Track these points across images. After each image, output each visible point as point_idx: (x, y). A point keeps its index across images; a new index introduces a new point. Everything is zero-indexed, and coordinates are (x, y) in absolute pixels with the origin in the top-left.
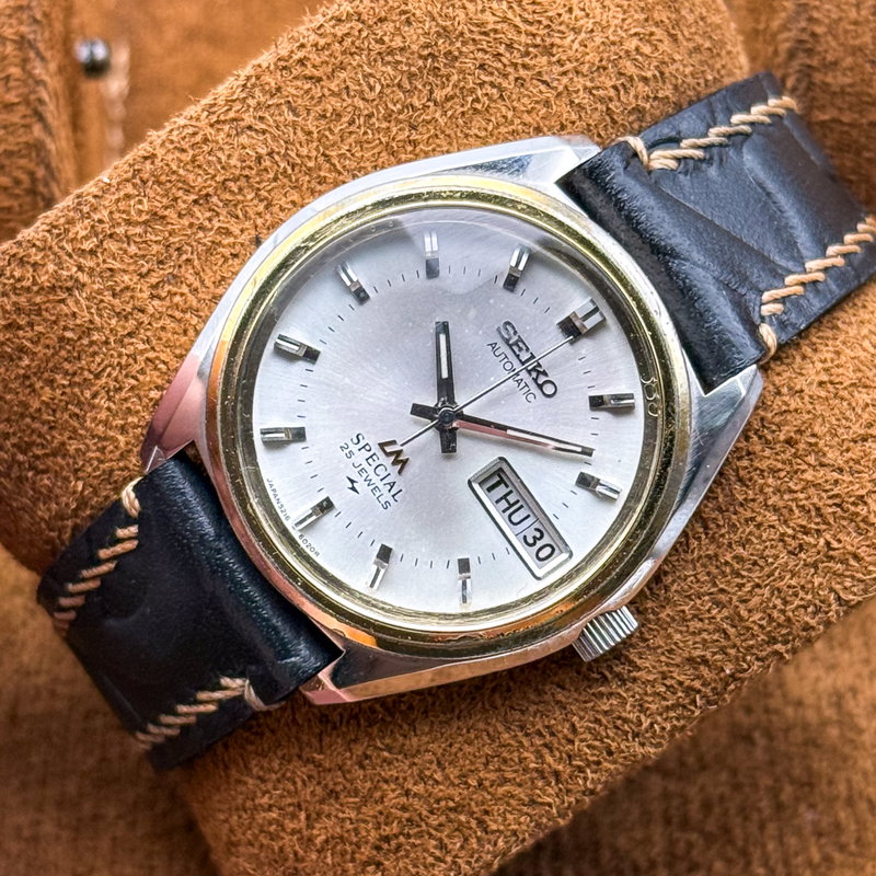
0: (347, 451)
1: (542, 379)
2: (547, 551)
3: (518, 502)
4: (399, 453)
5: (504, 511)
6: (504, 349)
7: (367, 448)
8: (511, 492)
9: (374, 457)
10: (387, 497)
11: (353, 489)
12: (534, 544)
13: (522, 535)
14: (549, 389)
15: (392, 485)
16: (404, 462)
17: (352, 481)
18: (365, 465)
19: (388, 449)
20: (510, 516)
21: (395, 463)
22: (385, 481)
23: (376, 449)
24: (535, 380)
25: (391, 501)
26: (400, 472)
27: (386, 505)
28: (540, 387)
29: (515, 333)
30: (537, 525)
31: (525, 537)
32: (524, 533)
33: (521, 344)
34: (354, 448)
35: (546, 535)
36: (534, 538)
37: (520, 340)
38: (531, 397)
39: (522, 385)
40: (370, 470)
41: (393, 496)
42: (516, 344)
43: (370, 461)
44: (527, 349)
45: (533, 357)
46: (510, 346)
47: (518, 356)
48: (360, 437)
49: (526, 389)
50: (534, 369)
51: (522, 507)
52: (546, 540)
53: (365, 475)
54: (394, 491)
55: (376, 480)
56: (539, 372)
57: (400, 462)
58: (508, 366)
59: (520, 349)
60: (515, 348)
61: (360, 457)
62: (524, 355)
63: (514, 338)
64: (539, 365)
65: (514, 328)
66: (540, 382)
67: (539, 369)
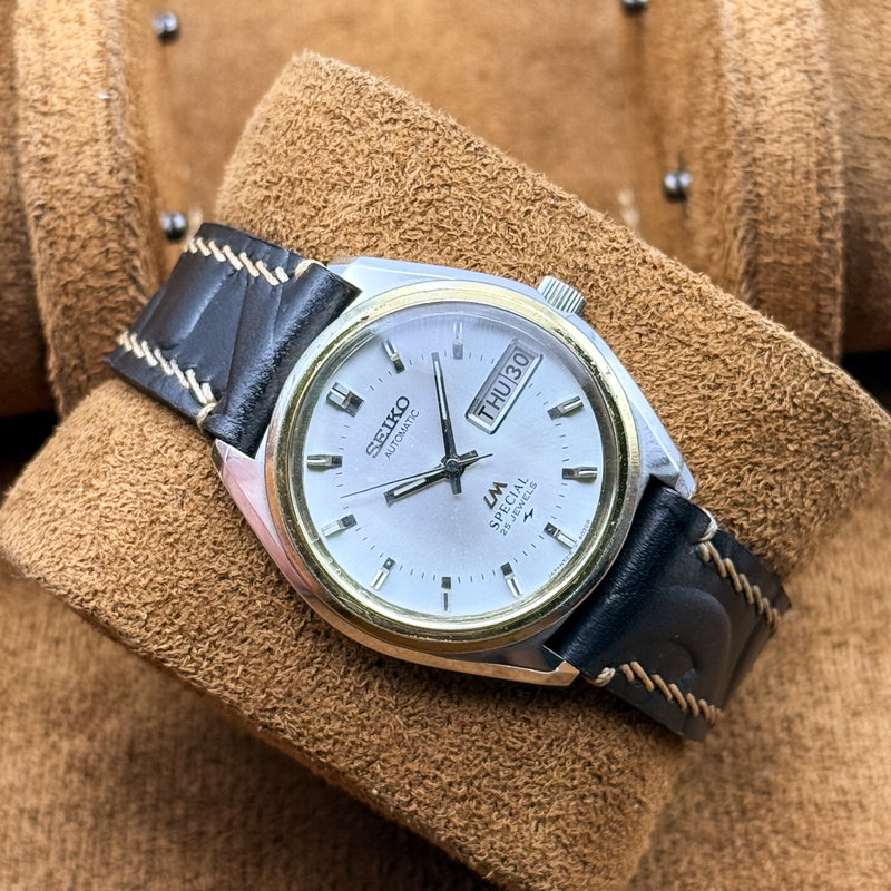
0: (506, 530)
1: (397, 411)
2: (518, 358)
3: (492, 394)
4: (492, 492)
5: (503, 400)
6: (387, 446)
7: (498, 516)
8: (487, 401)
9: (502, 508)
10: (527, 487)
11: (531, 514)
12: (518, 370)
13: (516, 381)
14: (403, 404)
15: (518, 487)
16: (498, 485)
17: (526, 517)
18: (510, 513)
19: (492, 501)
20: (505, 395)
21: (499, 492)
22: (516, 493)
23: (496, 509)
24: (400, 415)
25: (528, 484)
26: (505, 486)
27: (534, 485)
28: (404, 410)
29: (372, 443)
30: (503, 372)
31: (516, 378)
32: (513, 379)
33: (378, 437)
34: (502, 525)
35: (508, 365)
36: (514, 371)
37: (375, 438)
39: (408, 423)
40: (513, 507)
41: (525, 483)
42: (379, 440)
43: (506, 510)
44: (381, 430)
45: (384, 425)
46: (384, 443)
47: (388, 435)
48: (492, 524)
49: (410, 419)
50: (392, 420)
51: (495, 389)
52: (511, 362)
53: (518, 510)
54: (521, 484)
55: (518, 500)
56: (394, 415)
57: (497, 489)
58: (399, 438)
59: (383, 435)
60: (383, 439)
61: (506, 518)
62: (386, 431)
63: (376, 443)
64: (388, 418)
65: (369, 446)
66: (400, 412)
67: (391, 416)
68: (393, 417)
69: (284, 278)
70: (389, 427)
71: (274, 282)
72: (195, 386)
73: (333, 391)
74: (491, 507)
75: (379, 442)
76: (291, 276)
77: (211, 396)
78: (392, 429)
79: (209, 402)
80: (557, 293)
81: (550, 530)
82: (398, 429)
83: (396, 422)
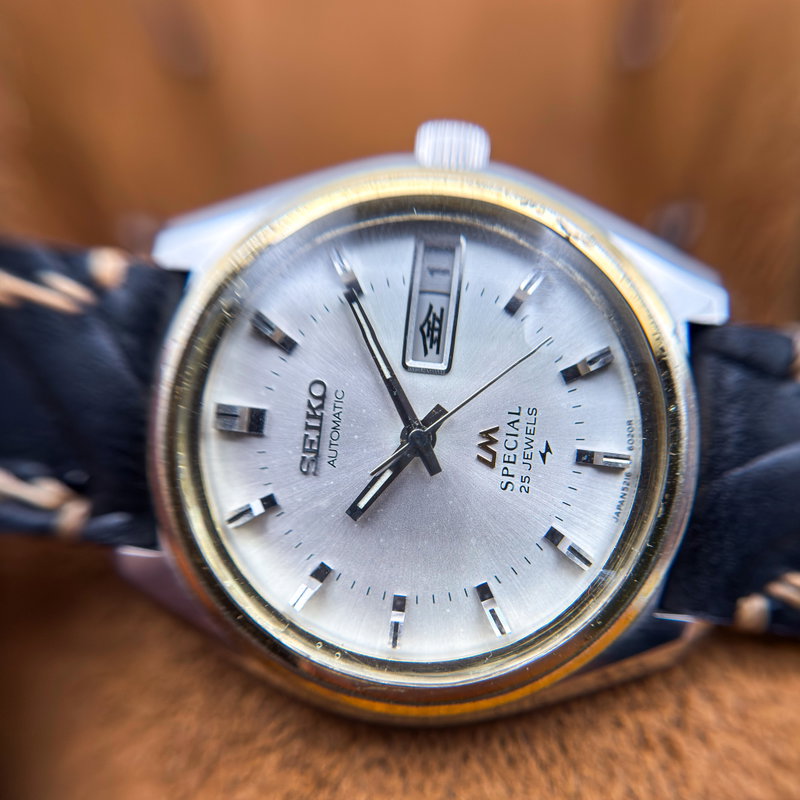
0: (525, 484)
1: (315, 404)
4: (483, 446)
6: (325, 453)
7: (505, 472)
9: (506, 459)
10: (524, 417)
11: (548, 449)
14: (318, 391)
15: (512, 424)
16: (485, 434)
17: (543, 456)
18: (520, 460)
19: (488, 458)
22: (515, 432)
23: (500, 465)
24: (321, 407)
25: (524, 411)
27: (533, 412)
28: (323, 398)
29: (304, 458)
33: (307, 447)
34: (517, 481)
37: (305, 451)
38: (340, 395)
39: (337, 410)
40: (518, 452)
41: (518, 414)
42: (310, 450)
43: (512, 459)
44: (306, 436)
45: (308, 427)
46: (317, 452)
47: (319, 437)
48: (504, 486)
49: (338, 405)
53: (528, 452)
54: (516, 417)
55: (522, 440)
56: (313, 409)
58: (335, 435)
59: (312, 442)
60: (315, 448)
61: (517, 469)
63: (309, 456)
64: (309, 416)
65: (302, 463)
66: (320, 402)
67: (311, 413)
68: (314, 414)
70: (314, 428)
74: (491, 465)
75: (312, 451)
78: (319, 429)
81: (584, 458)
82: (328, 424)
83: (321, 418)
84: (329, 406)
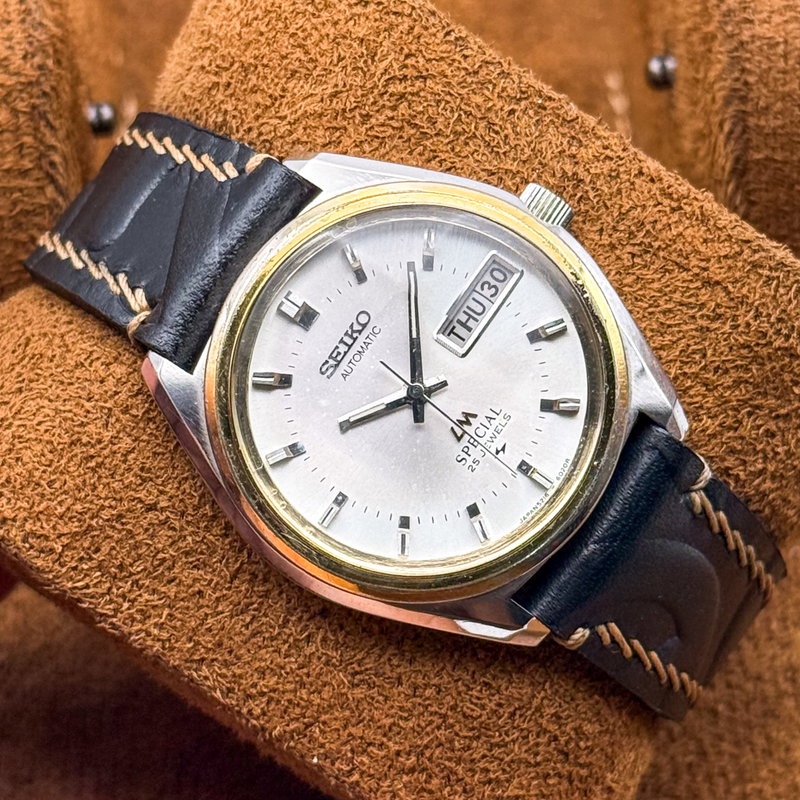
0: (474, 466)
2: (496, 273)
3: (465, 312)
4: (460, 423)
5: (477, 321)
6: (344, 366)
7: (466, 450)
10: (499, 419)
11: (503, 449)
12: (495, 286)
13: (492, 299)
14: (363, 319)
16: (467, 415)
17: (497, 452)
19: (459, 433)
20: (479, 314)
21: (468, 423)
22: (488, 425)
24: (360, 332)
25: (502, 415)
26: (475, 416)
28: (364, 326)
29: (327, 362)
30: (478, 288)
31: (492, 296)
32: (488, 297)
33: (334, 355)
34: (470, 460)
35: (484, 280)
36: (489, 288)
37: (331, 357)
39: (368, 341)
42: (335, 359)
44: (337, 347)
45: (342, 341)
46: (340, 362)
47: (346, 353)
48: (459, 459)
50: (351, 336)
51: (468, 307)
52: (487, 278)
56: (353, 331)
57: (468, 418)
58: (357, 357)
59: (339, 353)
60: (339, 358)
61: (475, 453)
62: (343, 348)
63: (332, 362)
64: (346, 334)
65: (323, 365)
66: (360, 328)
67: (350, 332)
68: (353, 334)
69: (233, 173)
70: (346, 344)
71: (222, 178)
72: (127, 292)
73: (284, 300)
74: (459, 439)
75: (335, 360)
76: (241, 171)
77: (145, 303)
78: (350, 347)
79: (142, 310)
80: (542, 201)
81: (525, 468)
82: (356, 347)
83: (355, 339)
84: (365, 333)
